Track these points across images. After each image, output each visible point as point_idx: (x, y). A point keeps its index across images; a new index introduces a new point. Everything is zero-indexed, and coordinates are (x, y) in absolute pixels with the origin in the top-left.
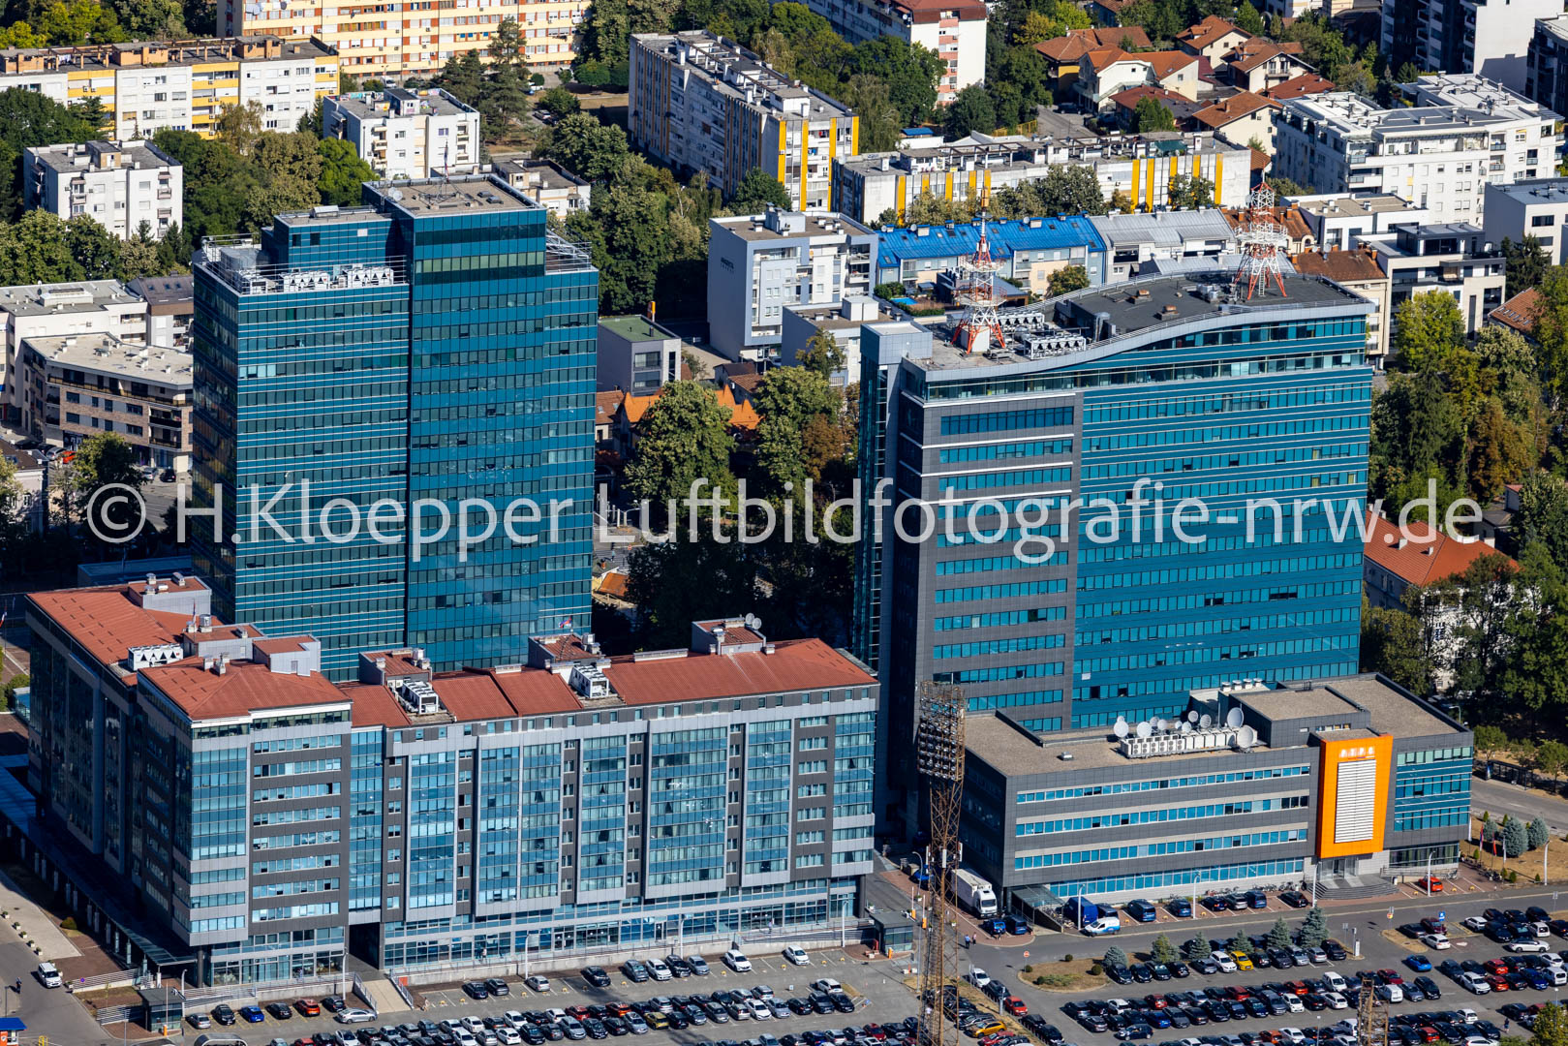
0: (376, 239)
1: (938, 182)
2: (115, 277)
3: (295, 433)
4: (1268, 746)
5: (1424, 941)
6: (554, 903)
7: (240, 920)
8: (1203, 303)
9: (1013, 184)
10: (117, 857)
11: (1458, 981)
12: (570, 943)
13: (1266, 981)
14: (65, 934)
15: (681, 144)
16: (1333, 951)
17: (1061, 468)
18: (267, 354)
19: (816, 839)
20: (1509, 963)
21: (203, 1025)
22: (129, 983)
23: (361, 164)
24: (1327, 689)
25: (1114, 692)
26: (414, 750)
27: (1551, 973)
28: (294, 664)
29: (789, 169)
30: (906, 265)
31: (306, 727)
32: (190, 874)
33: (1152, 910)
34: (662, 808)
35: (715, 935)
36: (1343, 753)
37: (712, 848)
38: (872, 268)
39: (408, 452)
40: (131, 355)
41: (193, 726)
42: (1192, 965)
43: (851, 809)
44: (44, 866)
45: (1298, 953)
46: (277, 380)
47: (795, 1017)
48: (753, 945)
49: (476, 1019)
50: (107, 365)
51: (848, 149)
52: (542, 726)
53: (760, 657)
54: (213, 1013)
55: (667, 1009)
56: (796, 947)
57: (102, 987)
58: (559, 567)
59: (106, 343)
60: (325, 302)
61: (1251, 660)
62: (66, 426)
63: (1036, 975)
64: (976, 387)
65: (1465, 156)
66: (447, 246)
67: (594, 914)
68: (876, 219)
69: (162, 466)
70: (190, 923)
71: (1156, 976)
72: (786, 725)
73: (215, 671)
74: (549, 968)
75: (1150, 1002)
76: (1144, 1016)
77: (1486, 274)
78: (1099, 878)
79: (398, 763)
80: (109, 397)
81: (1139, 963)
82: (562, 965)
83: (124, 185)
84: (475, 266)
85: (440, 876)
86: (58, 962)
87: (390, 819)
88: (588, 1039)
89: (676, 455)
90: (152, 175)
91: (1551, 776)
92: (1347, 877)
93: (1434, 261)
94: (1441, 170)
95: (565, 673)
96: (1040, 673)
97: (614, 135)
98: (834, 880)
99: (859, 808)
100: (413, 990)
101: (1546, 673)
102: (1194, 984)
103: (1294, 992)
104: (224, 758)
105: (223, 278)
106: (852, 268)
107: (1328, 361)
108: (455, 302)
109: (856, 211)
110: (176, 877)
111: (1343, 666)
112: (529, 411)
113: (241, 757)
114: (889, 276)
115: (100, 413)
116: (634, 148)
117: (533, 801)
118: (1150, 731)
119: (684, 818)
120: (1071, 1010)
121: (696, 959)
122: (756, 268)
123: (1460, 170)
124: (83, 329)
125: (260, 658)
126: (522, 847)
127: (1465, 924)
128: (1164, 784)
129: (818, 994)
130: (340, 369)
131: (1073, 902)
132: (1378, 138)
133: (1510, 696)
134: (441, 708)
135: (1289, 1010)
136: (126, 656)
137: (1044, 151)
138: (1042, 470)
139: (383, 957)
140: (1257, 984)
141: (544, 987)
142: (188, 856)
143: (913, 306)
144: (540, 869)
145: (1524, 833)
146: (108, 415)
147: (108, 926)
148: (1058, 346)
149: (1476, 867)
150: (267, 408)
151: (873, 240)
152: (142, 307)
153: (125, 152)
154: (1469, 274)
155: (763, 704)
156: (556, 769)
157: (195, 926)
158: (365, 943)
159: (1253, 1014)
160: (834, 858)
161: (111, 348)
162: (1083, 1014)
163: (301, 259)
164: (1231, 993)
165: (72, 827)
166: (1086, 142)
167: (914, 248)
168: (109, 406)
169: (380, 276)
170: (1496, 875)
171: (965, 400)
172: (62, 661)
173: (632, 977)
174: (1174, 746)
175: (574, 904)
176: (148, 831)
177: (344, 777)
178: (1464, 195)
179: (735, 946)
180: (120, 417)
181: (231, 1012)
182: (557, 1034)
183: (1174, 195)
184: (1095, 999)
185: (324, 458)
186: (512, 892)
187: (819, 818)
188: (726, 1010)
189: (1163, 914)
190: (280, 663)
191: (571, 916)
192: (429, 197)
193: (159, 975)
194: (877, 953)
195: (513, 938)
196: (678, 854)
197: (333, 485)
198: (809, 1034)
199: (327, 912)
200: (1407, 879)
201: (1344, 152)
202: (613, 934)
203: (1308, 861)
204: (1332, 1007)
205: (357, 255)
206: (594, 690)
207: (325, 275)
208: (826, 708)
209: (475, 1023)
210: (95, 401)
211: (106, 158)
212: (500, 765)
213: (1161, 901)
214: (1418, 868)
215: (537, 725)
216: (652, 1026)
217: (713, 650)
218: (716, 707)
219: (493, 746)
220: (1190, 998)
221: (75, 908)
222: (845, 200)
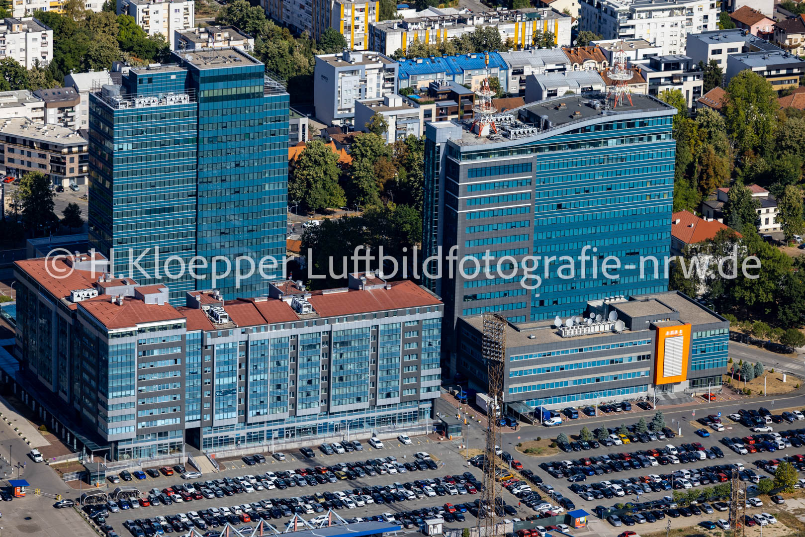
0: (180, 80)
1: (421, 34)
2: (26, 88)
3: (142, 177)
4: (630, 330)
5: (711, 427)
6: (286, 415)
7: (132, 428)
8: (592, 110)
9: (459, 36)
10: (66, 394)
11: (731, 448)
12: (293, 435)
13: (637, 450)
14: (41, 433)
15: (289, 14)
16: (668, 433)
17: (526, 193)
18: (128, 138)
19: (413, 381)
20: (756, 438)
21: (116, 481)
22: (77, 459)
23: (137, 27)
24: (656, 300)
25: (551, 303)
26: (218, 342)
27: (777, 443)
28: (156, 299)
29: (345, 27)
30: (412, 78)
31: (164, 331)
32: (107, 406)
33: (577, 413)
34: (338, 367)
35: (365, 429)
36: (668, 333)
37: (363, 387)
38: (396, 80)
39: (197, 185)
40: (39, 129)
41: (109, 332)
42: (600, 441)
43: (429, 366)
44: (27, 398)
45: (652, 435)
46: (132, 151)
47: (409, 472)
48: (385, 434)
49: (252, 476)
50: (27, 134)
51: (374, 18)
52: (280, 329)
53: (384, 291)
54: (120, 474)
55: (345, 469)
56: (405, 435)
57: (65, 461)
58: (270, 241)
59: (26, 123)
60: (156, 112)
61: (617, 285)
62: (7, 164)
63: (524, 448)
64: (484, 154)
65: (674, 19)
66: (216, 84)
67: (304, 421)
68: (393, 53)
69: (56, 184)
70: (108, 430)
71: (583, 447)
72: (398, 325)
73: (117, 303)
74: (284, 448)
75: (583, 462)
76: (581, 469)
77: (694, 80)
78: (548, 397)
79: (209, 348)
80: (29, 150)
81: (574, 441)
82: (290, 446)
83: (24, 40)
84: (229, 93)
85: (230, 403)
86: (40, 449)
87: (206, 375)
88: (308, 486)
89: (313, 178)
90: (38, 35)
91: (759, 339)
92: (669, 393)
93: (669, 74)
94: (663, 26)
95: (289, 301)
96: (515, 294)
97: (258, 11)
98: (421, 401)
99: (434, 366)
100: (218, 461)
101: (755, 287)
102: (602, 452)
103: (652, 455)
104: (124, 348)
105: (105, 101)
106: (386, 80)
107: (654, 137)
108: (220, 111)
109: (383, 49)
110: (100, 407)
111: (661, 288)
112: (256, 164)
113: (133, 347)
114: (404, 84)
115: (25, 158)
116: (269, 17)
117: (275, 366)
118: (572, 323)
119: (349, 373)
120: (544, 467)
121: (356, 442)
122: (340, 80)
123: (672, 26)
124: (14, 116)
125: (139, 296)
126: (270, 389)
127: (729, 417)
128: (581, 350)
129: (420, 460)
130: (163, 145)
131: (538, 410)
132: (633, 11)
133: (738, 299)
134: (230, 320)
135: (651, 465)
136: (69, 294)
137: (472, 19)
138: (517, 194)
139: (202, 444)
140: (634, 451)
141: (282, 458)
142: (107, 396)
143: (420, 99)
144: (279, 398)
145: (752, 369)
146: (29, 159)
147: (63, 429)
148: (524, 132)
149: (730, 387)
150: (128, 165)
151: (396, 66)
152: (42, 104)
153: (23, 23)
154: (685, 80)
155: (387, 315)
156: (287, 350)
157: (110, 431)
158: (193, 438)
159: (634, 467)
160: (421, 390)
161: (29, 125)
162: (551, 469)
163: (143, 91)
164: (621, 456)
165: (41, 378)
166: (491, 13)
167: (416, 69)
168: (29, 154)
169: (182, 98)
170: (741, 391)
171: (480, 161)
172: (34, 296)
173: (325, 452)
174: (585, 331)
175: (295, 416)
176: (83, 382)
177: (183, 355)
178: (674, 38)
179: (374, 435)
180: (36, 160)
181: (129, 474)
182: (293, 484)
183: (536, 40)
184: (556, 461)
185: (155, 190)
186: (265, 411)
187: (414, 371)
188: (374, 469)
189: (582, 415)
190: (150, 299)
191: (294, 422)
192: (205, 58)
193: (92, 456)
194: (444, 438)
195: (265, 433)
196: (346, 391)
197: (160, 202)
198: (417, 481)
199: (174, 423)
200: (698, 394)
201: (616, 18)
202: (314, 430)
203: (650, 386)
204: (672, 463)
205: (171, 88)
206: (305, 310)
207: (155, 99)
208: (418, 316)
209: (252, 478)
210: (22, 152)
211: (15, 27)
212: (259, 348)
213: (579, 408)
214: (703, 389)
215: (277, 328)
216: (339, 478)
217: (361, 288)
218: (364, 317)
219: (256, 339)
220: (602, 459)
221: (45, 420)
222: (376, 44)
